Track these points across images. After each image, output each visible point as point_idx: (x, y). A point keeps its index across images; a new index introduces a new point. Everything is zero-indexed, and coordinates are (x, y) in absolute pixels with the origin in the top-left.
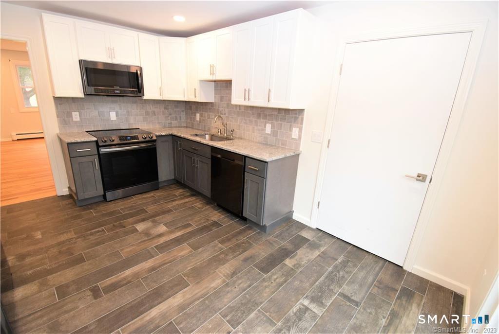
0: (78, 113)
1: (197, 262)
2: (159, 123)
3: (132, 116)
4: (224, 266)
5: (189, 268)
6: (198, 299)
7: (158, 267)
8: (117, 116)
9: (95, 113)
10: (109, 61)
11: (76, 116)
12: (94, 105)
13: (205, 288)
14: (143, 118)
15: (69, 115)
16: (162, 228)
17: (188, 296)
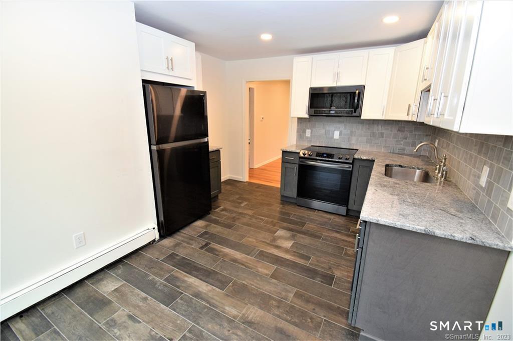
0: (310, 130)
1: (255, 284)
2: (385, 147)
3: (355, 136)
4: (259, 310)
5: (244, 282)
6: (208, 302)
7: (238, 263)
8: (340, 135)
9: (323, 131)
10: (334, 85)
11: (308, 133)
12: (323, 124)
13: (222, 303)
14: (367, 139)
15: (304, 132)
16: (288, 244)
17: (210, 294)
